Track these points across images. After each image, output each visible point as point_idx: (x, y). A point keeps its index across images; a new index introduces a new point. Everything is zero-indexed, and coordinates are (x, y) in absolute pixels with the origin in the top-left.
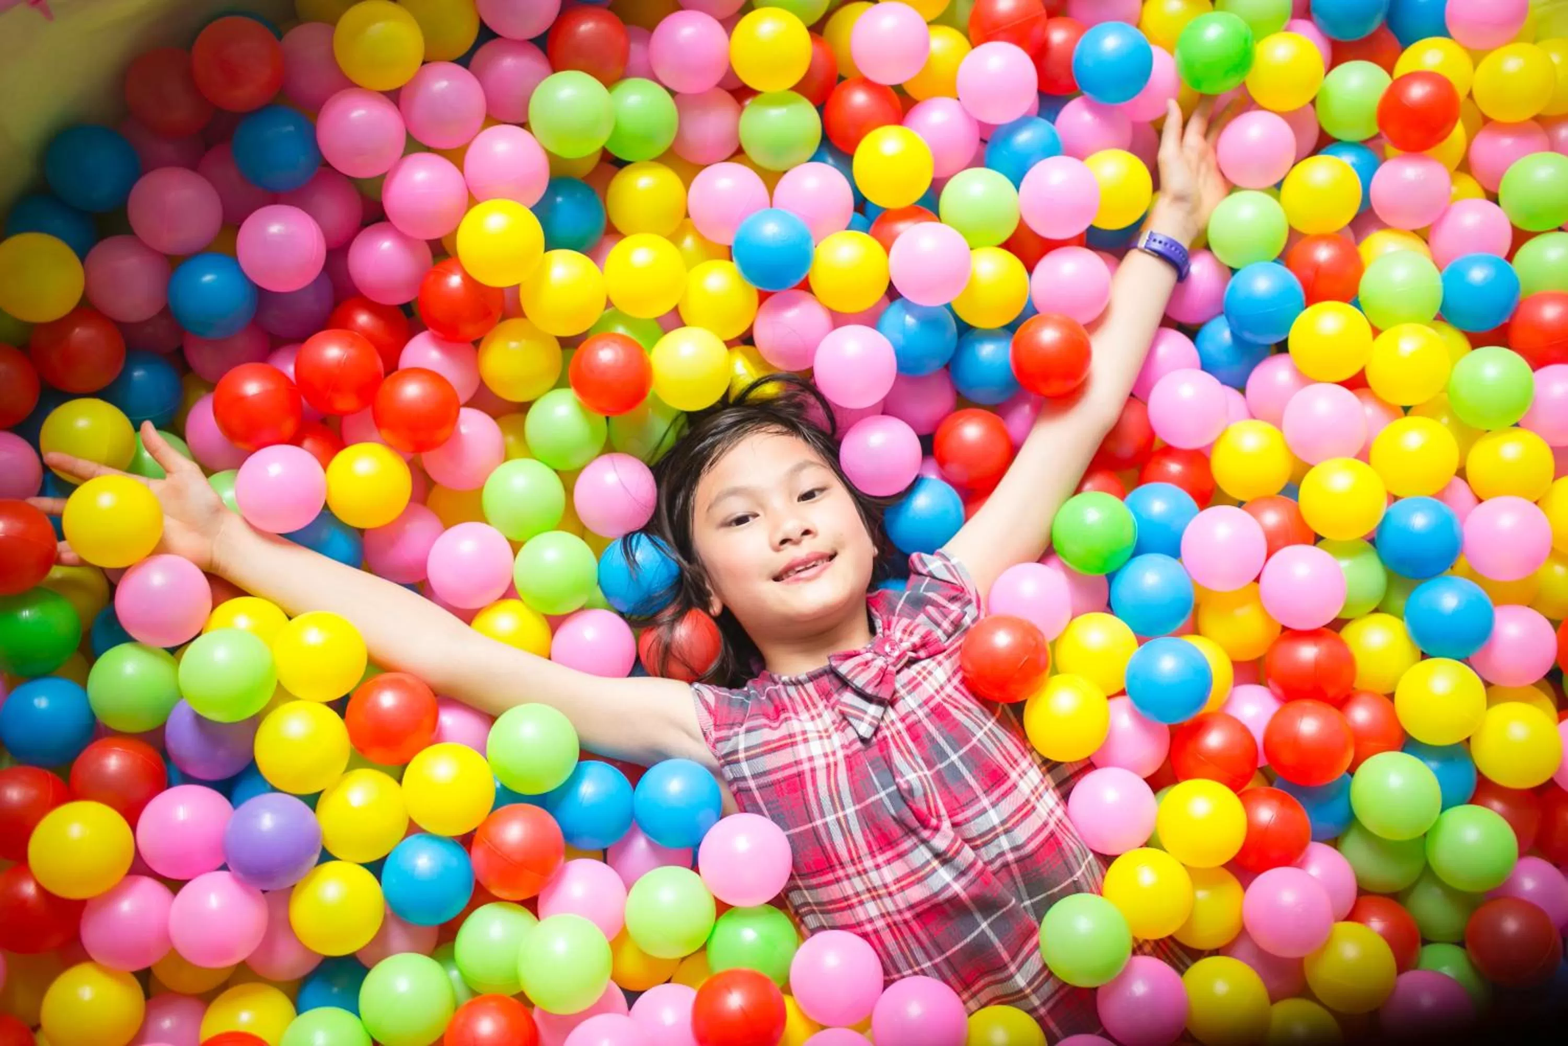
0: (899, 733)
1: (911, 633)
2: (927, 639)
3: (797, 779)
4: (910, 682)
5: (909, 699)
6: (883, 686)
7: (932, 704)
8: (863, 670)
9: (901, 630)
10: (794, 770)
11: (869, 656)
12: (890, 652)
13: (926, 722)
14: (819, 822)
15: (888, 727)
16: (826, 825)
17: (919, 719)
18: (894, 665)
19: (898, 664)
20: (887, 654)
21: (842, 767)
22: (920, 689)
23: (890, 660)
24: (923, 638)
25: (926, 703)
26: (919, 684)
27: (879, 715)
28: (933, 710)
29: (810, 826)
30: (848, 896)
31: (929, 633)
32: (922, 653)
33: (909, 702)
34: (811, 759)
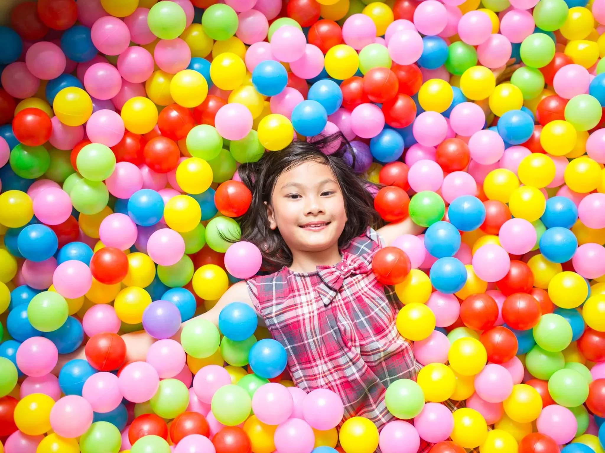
0: (341, 305)
1: (355, 262)
2: (361, 266)
3: (297, 323)
4: (349, 283)
5: (347, 291)
6: (336, 284)
7: (357, 295)
8: (330, 275)
9: (351, 260)
10: (295, 320)
11: (334, 270)
12: (343, 269)
13: (353, 303)
14: (306, 342)
15: (337, 302)
16: (309, 343)
17: (350, 301)
18: (344, 275)
19: (347, 274)
20: (342, 270)
21: (316, 318)
22: (353, 287)
23: (343, 273)
24: (359, 265)
25: (354, 294)
26: (353, 285)
27: (334, 295)
28: (357, 298)
29: (302, 343)
30: (316, 374)
31: (363, 263)
32: (358, 272)
33: (347, 293)
34: (303, 315)
